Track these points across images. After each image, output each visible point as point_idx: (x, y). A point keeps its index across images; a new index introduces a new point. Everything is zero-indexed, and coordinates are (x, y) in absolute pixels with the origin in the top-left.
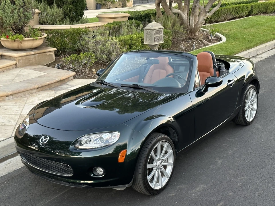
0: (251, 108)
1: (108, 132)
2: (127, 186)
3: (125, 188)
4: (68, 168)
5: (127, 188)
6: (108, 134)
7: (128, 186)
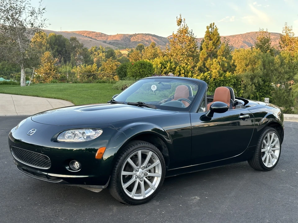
0: (271, 154)
1: (92, 129)
2: (103, 187)
3: (102, 189)
4: (47, 159)
5: (103, 189)
6: (91, 130)
7: (105, 187)
